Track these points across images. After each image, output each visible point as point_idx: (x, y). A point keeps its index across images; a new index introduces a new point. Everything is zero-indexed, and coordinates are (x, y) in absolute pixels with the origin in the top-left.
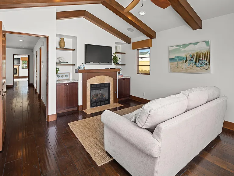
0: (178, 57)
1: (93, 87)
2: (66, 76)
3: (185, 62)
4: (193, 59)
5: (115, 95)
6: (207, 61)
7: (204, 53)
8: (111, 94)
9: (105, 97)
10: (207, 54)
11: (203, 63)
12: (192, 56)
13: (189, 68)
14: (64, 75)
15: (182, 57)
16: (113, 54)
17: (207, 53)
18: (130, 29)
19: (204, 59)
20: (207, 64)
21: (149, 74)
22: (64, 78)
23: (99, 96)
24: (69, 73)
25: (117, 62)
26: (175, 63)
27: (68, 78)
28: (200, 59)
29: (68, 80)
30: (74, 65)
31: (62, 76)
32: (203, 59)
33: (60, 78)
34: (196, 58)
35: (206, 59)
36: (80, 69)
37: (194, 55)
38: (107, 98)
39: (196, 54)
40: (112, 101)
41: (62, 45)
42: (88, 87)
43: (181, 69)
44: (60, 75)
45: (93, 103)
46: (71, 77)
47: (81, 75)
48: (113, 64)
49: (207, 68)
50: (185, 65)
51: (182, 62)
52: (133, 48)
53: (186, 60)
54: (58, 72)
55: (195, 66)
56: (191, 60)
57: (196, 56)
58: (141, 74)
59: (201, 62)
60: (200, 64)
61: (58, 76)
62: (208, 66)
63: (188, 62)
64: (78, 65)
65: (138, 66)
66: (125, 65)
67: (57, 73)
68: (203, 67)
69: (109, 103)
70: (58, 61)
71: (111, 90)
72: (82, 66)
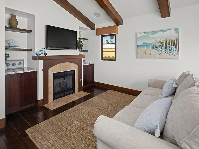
0: (147, 43)
1: (56, 76)
2: (19, 64)
3: (154, 48)
4: (161, 45)
5: (80, 82)
6: (175, 47)
7: (173, 40)
8: (75, 82)
9: (69, 86)
10: (176, 41)
11: (172, 49)
12: (161, 43)
13: (157, 54)
14: (17, 63)
15: (151, 44)
16: (77, 40)
17: (176, 39)
18: (97, 13)
19: (173, 45)
20: (175, 50)
21: (115, 60)
22: (17, 66)
23: (62, 86)
24: (23, 60)
25: (81, 48)
26: (143, 49)
27: (21, 66)
28: (169, 45)
29: (22, 68)
30: (31, 50)
31: (14, 64)
32: (171, 46)
33: (11, 67)
34: (165, 45)
35: (175, 45)
36: (40, 55)
37: (163, 42)
38: (71, 87)
39: (165, 41)
40: (77, 90)
41: (14, 24)
42: (51, 77)
43: (149, 55)
44: (11, 63)
45: (56, 95)
46: (26, 66)
47: (41, 62)
48: (78, 49)
49: (175, 54)
50: (154, 51)
51: (150, 48)
52: (98, 34)
53: (155, 47)
54: (8, 59)
55: (163, 52)
56: (160, 46)
57: (165, 43)
58: (106, 60)
59: (170, 48)
60: (169, 50)
61: (7, 65)
62: (176, 52)
63: (156, 48)
64: (37, 50)
65: (102, 52)
66: (88, 51)
67: (6, 60)
68: (171, 53)
69: (74, 92)
70: (7, 45)
71: (75, 78)
72: (42, 52)
